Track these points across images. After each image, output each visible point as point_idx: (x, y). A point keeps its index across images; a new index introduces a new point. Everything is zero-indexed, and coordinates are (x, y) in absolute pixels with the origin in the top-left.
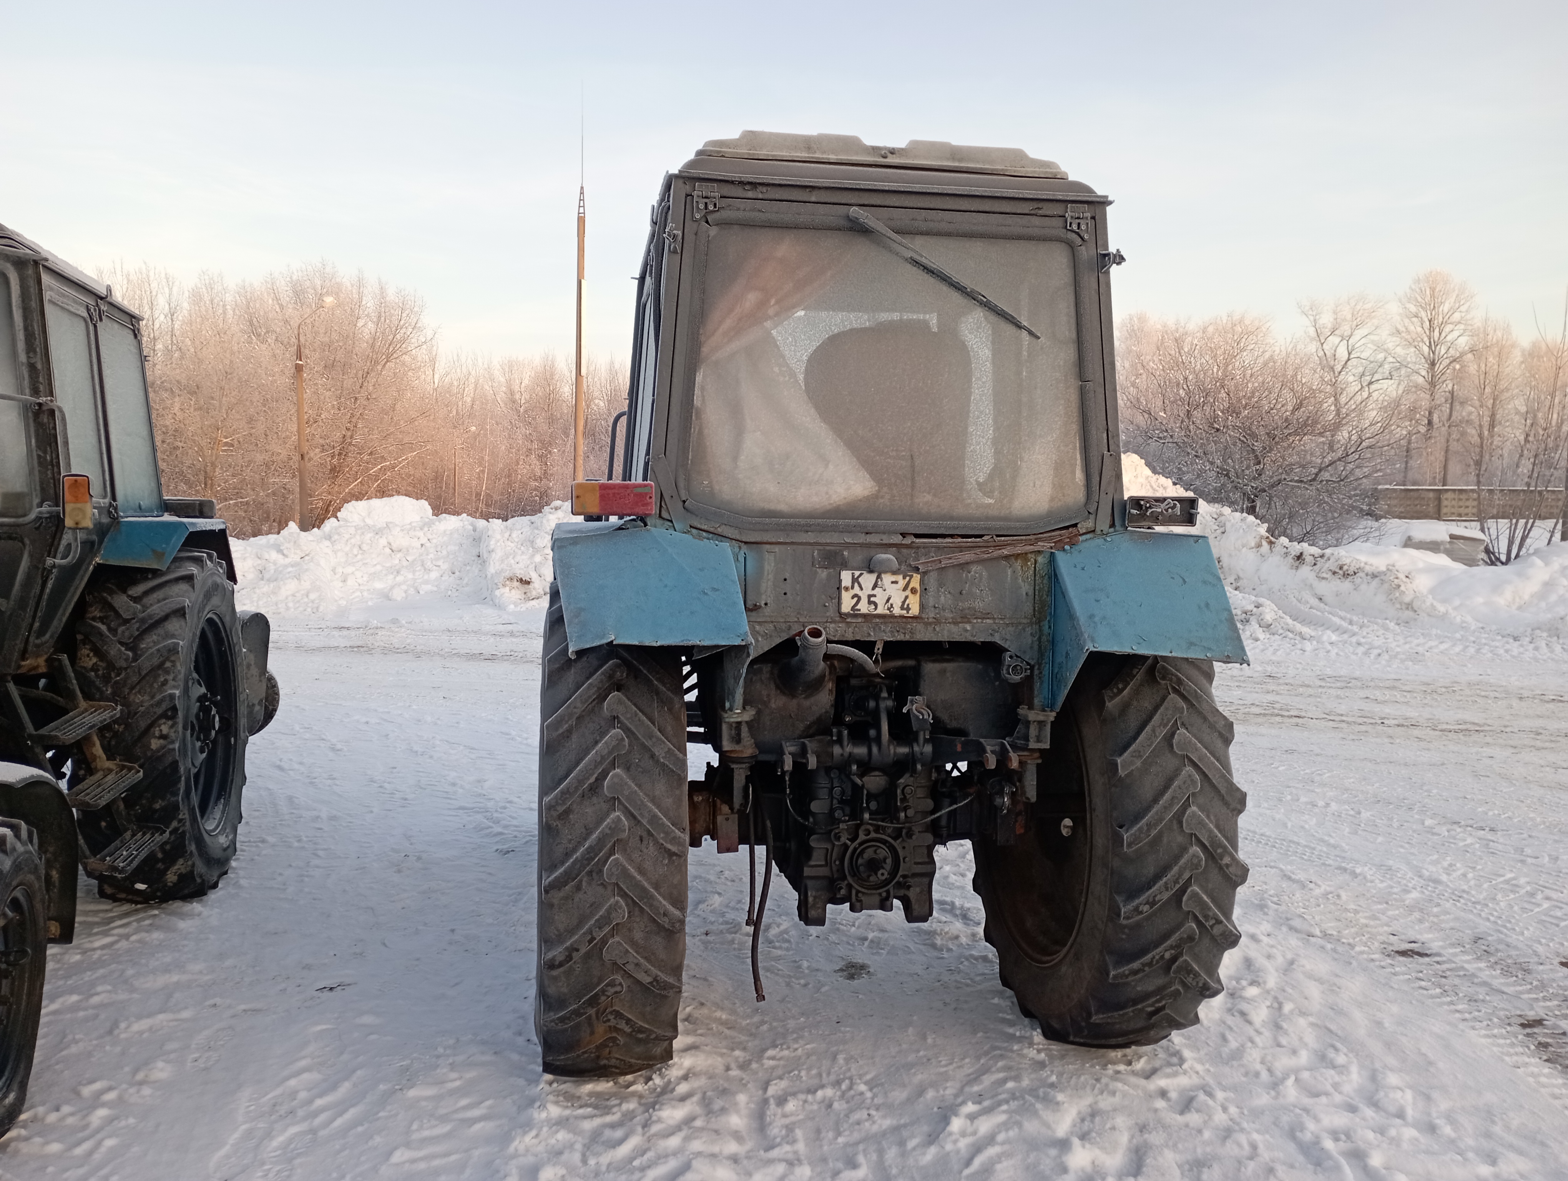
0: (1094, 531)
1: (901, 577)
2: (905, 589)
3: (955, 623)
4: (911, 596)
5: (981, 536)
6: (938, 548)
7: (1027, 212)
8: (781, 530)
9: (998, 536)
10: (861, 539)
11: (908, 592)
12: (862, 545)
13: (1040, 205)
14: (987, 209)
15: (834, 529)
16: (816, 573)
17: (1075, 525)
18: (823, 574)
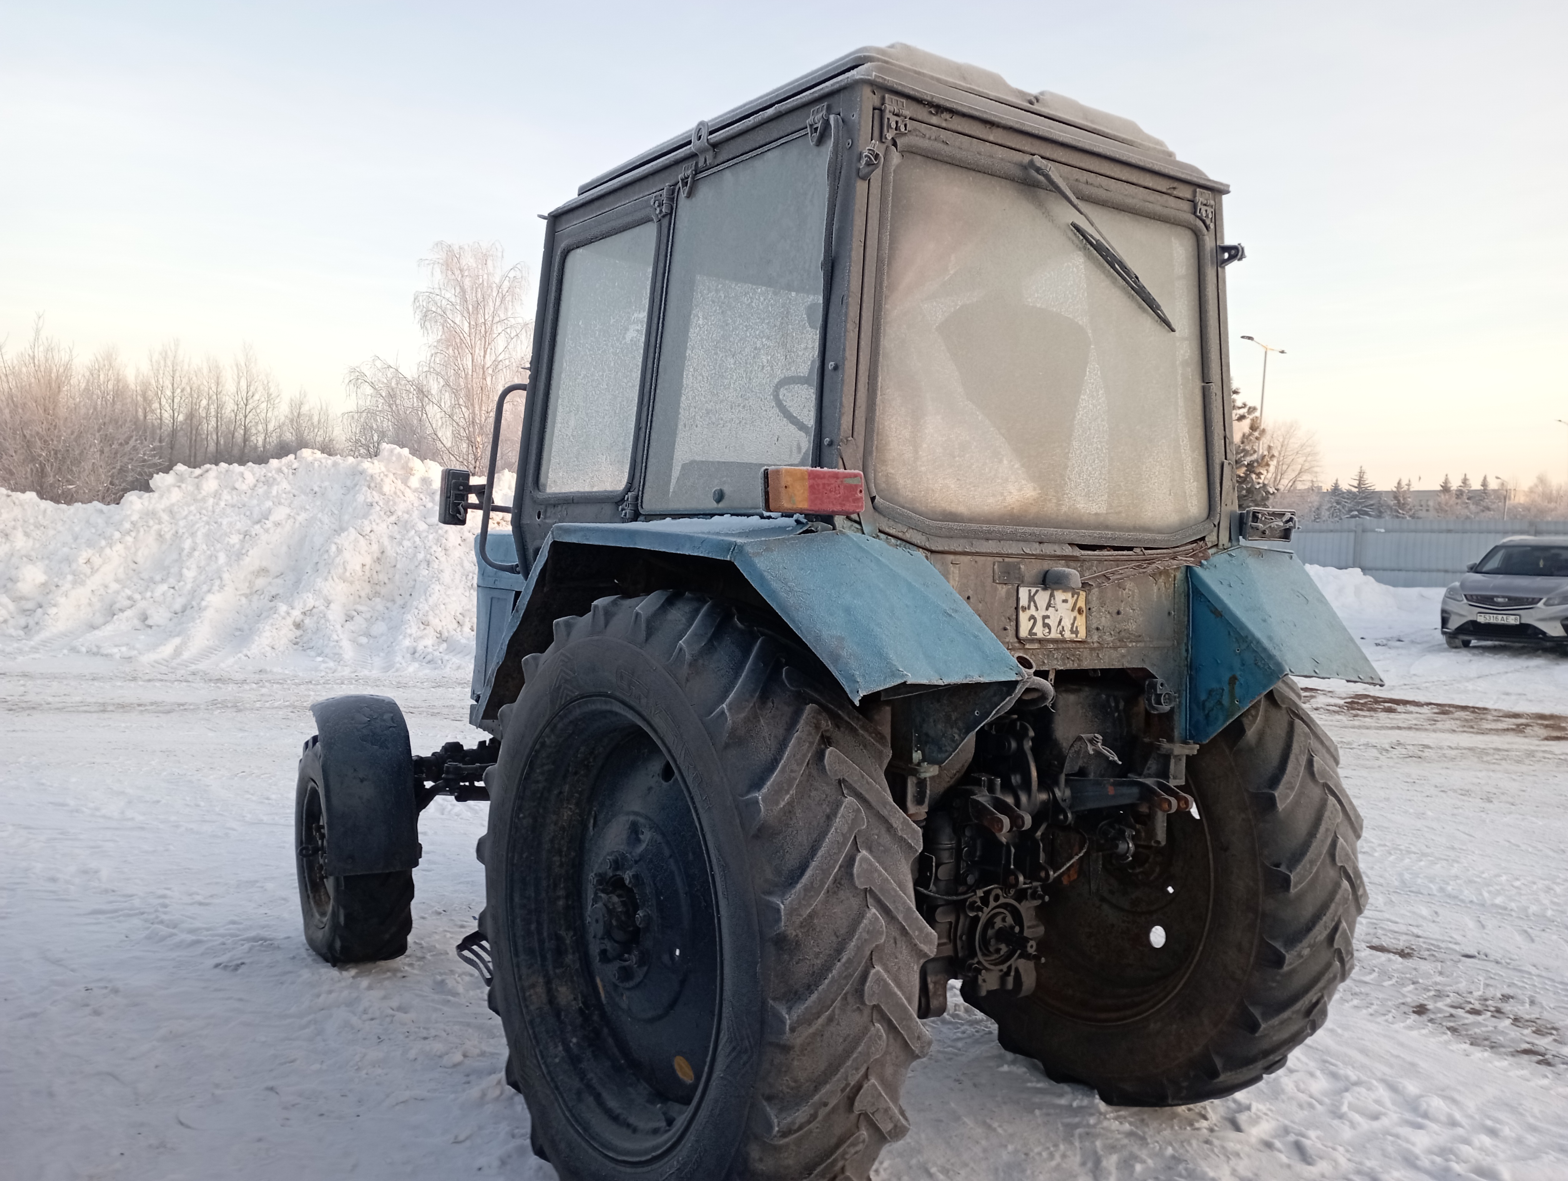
0: (1217, 545)
1: (1070, 595)
2: (1073, 610)
3: (1115, 648)
4: (1078, 616)
5: (1130, 549)
6: (1100, 561)
7: (1164, 190)
8: (965, 537)
9: (1146, 549)
10: (1036, 549)
11: (1076, 613)
12: (1037, 557)
13: (1176, 184)
14: (1135, 181)
15: (1013, 538)
16: (996, 589)
17: (1203, 539)
18: (1002, 590)
